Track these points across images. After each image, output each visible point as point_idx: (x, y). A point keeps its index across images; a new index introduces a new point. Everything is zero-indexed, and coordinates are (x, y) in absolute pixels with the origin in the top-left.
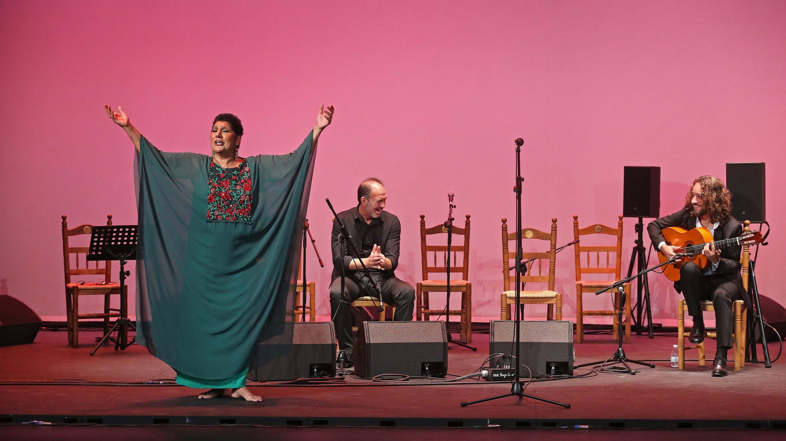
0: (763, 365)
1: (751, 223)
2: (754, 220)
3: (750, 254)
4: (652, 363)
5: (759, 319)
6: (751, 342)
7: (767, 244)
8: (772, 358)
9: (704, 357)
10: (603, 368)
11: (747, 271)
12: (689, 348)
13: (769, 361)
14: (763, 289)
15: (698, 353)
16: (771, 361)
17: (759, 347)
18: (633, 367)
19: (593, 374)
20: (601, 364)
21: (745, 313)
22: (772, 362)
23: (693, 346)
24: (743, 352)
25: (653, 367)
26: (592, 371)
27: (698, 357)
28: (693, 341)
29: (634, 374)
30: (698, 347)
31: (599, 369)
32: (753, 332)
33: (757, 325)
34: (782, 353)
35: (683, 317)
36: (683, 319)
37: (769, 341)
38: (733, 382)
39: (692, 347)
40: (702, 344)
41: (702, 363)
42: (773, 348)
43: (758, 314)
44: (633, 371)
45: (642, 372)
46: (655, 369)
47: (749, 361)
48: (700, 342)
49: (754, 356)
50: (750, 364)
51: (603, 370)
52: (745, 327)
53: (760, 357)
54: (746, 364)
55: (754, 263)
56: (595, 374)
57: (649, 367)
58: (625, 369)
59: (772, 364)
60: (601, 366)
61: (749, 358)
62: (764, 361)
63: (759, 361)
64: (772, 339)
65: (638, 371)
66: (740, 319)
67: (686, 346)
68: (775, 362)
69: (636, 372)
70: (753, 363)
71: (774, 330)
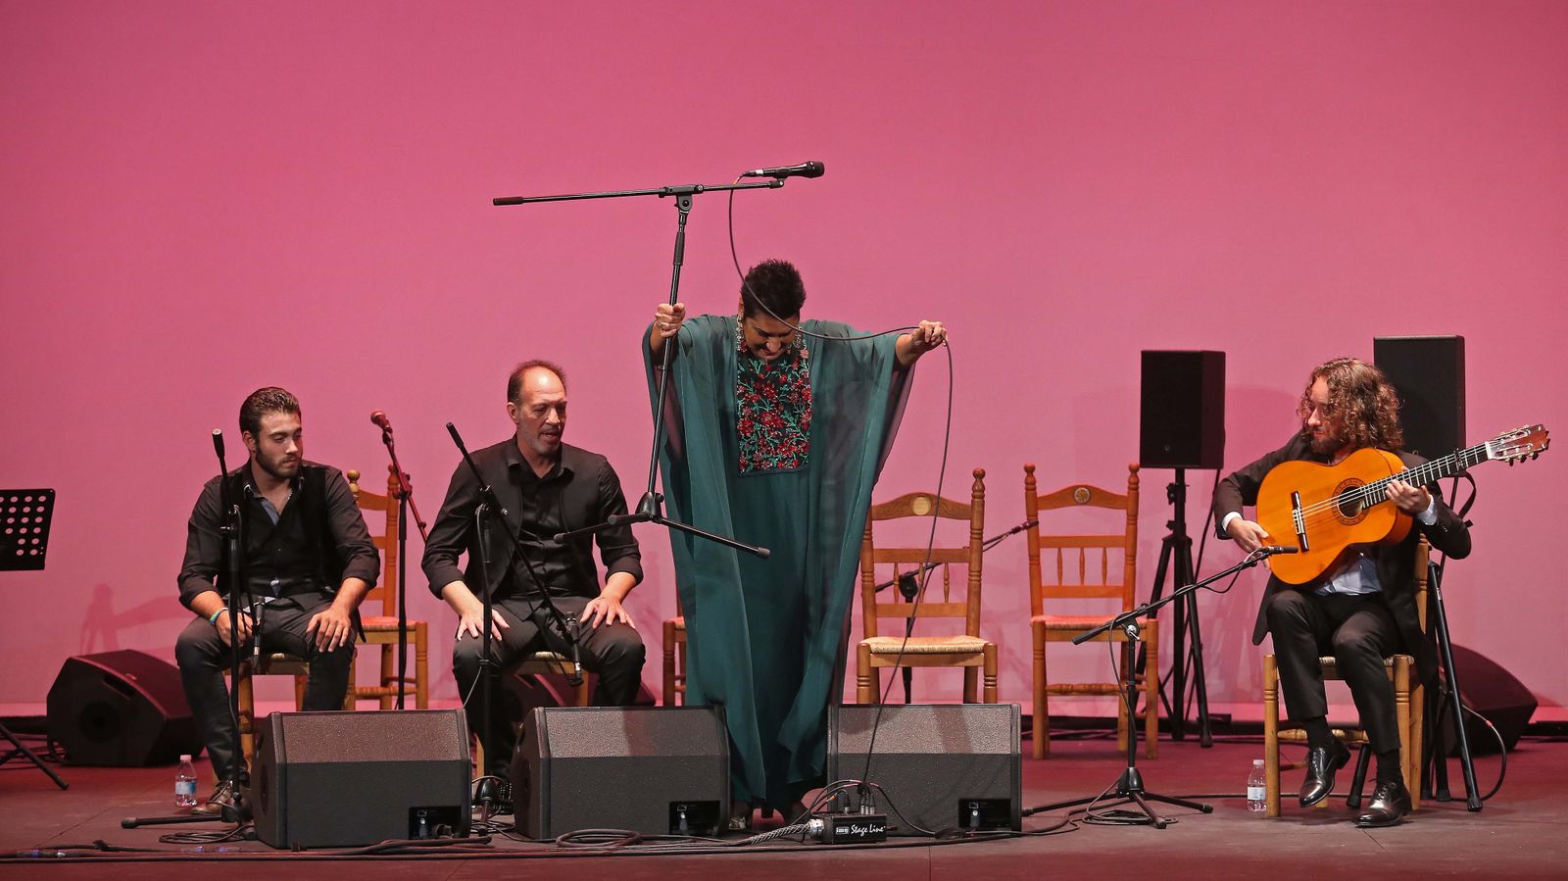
0: (1464, 805)
4: (1205, 803)
5: (1452, 699)
6: (1434, 750)
8: (1484, 791)
10: (1094, 814)
12: (1291, 768)
13: (1477, 794)
14: (1460, 632)
16: (1482, 795)
17: (1453, 766)
18: (1161, 811)
19: (1067, 827)
20: (1086, 806)
21: (1420, 691)
22: (1483, 799)
25: (1208, 810)
26: (1064, 820)
29: (1163, 826)
31: (1083, 816)
32: (1438, 729)
33: (1449, 708)
34: (1505, 778)
37: (1475, 753)
38: (1391, 842)
42: (1486, 770)
43: (1450, 687)
44: (1160, 820)
45: (1182, 822)
46: (1213, 814)
47: (1431, 797)
49: (1443, 784)
50: (1432, 803)
51: (1090, 818)
52: (1419, 717)
53: (1456, 788)
54: (1423, 803)
56: (1073, 828)
57: (1198, 811)
58: (1143, 816)
59: (1483, 802)
60: (1084, 810)
61: (1430, 789)
62: (1466, 797)
63: (1452, 796)
64: (1484, 746)
65: (1173, 821)
66: (1407, 699)
67: (1282, 763)
68: (1491, 798)
69: (1169, 822)
70: (1439, 801)
71: (1487, 725)
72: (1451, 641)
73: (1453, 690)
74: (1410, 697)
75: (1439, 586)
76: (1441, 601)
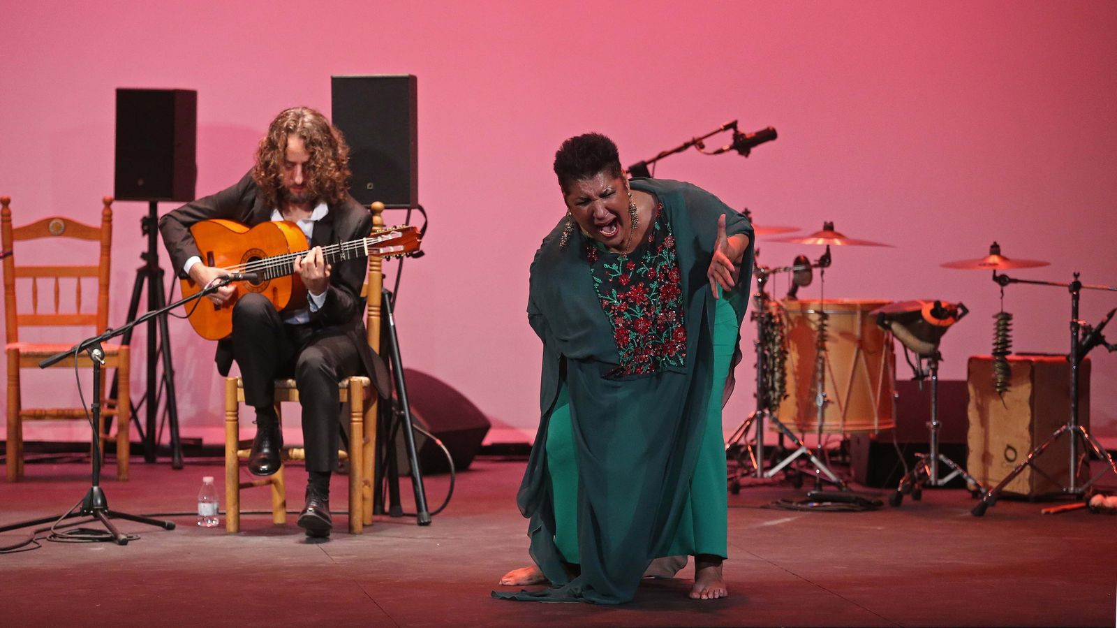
0: (414, 520)
1: (386, 208)
2: (391, 204)
3: (384, 276)
4: (167, 520)
5: (403, 418)
6: (387, 468)
7: (421, 254)
8: (434, 506)
9: (284, 505)
10: (58, 532)
11: (378, 313)
12: (251, 485)
13: (427, 510)
14: (411, 357)
15: (270, 496)
16: (431, 511)
17: (405, 484)
18: (123, 528)
19: (32, 545)
20: (52, 525)
21: (373, 409)
22: (432, 514)
23: (257, 480)
24: (369, 492)
25: (170, 527)
26: (29, 539)
27: (271, 505)
28: (256, 471)
29: (124, 543)
30: (270, 482)
31: (48, 534)
32: (391, 446)
33: (400, 427)
34: (453, 496)
35: (237, 416)
36: (237, 420)
37: (425, 472)
39: (256, 482)
40: (278, 475)
41: (279, 518)
42: (435, 487)
43: (402, 408)
44: (122, 537)
45: (144, 539)
46: (176, 531)
47: (383, 513)
48: (273, 470)
49: (395, 500)
50: (385, 518)
51: (55, 535)
52: (372, 436)
53: (408, 505)
54: (377, 518)
55: (392, 296)
56: (36, 546)
57: (161, 528)
58: (106, 533)
59: (433, 517)
60: (49, 529)
61: (383, 505)
62: (415, 511)
63: (405, 512)
64: (433, 464)
65: (135, 537)
66: (361, 419)
67: (242, 481)
68: (440, 514)
69: (131, 538)
70: (391, 516)
71: (436, 445)
72: (405, 366)
73: (405, 411)
74: (364, 417)
75: (392, 312)
76: (394, 326)
